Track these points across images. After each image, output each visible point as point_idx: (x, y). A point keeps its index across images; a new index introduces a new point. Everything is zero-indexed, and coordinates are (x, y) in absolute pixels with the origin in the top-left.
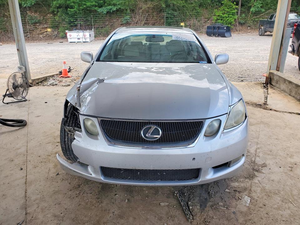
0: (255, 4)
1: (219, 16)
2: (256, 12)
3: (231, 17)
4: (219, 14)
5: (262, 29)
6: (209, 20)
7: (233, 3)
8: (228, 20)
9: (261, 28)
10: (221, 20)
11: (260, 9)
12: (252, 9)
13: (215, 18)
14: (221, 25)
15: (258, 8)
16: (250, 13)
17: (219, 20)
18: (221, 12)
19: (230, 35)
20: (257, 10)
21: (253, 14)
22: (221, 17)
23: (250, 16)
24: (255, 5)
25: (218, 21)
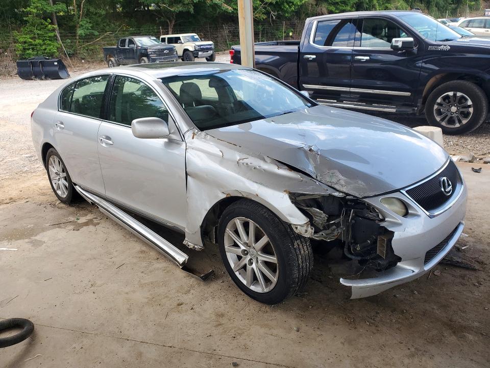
0: (81, 23)
1: (25, 42)
2: (86, 35)
3: (49, 45)
4: (24, 40)
5: (112, 61)
6: (6, 51)
7: (46, 21)
8: (45, 49)
9: (110, 60)
10: (33, 49)
11: (91, 31)
12: (80, 32)
13: (19, 46)
14: (46, 59)
15: (87, 29)
16: (78, 38)
17: (29, 49)
18: (28, 36)
19: (66, 74)
20: (88, 32)
21: (82, 39)
22: (31, 45)
23: (79, 42)
24: (82, 25)
25: (28, 52)
